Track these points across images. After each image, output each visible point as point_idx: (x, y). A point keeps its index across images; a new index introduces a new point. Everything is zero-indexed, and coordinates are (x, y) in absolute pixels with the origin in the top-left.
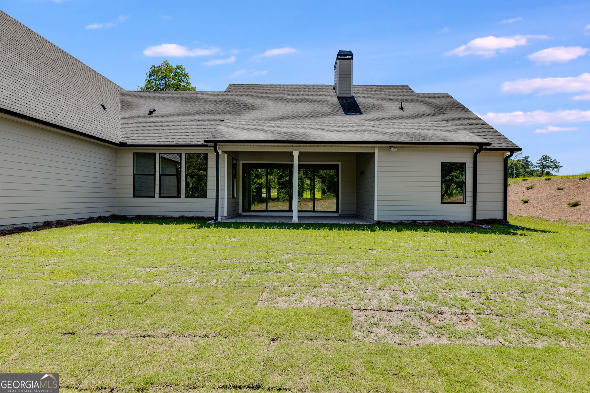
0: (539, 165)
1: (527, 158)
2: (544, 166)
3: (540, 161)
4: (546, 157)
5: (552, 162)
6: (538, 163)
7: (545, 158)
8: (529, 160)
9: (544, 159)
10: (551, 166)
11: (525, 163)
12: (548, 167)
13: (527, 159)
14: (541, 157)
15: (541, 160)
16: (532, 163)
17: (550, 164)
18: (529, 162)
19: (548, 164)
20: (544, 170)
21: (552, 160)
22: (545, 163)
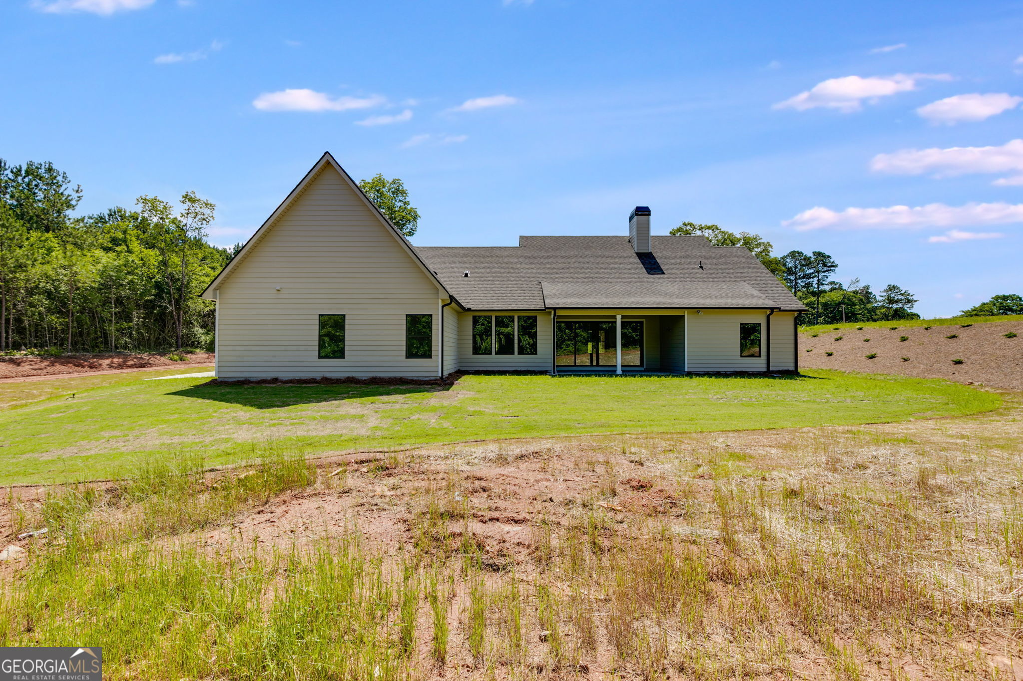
0: (884, 298)
1: (868, 287)
2: (891, 301)
3: (885, 294)
4: (894, 287)
5: (902, 295)
6: (882, 297)
7: (892, 288)
8: (870, 291)
9: (890, 290)
10: (902, 300)
11: (864, 296)
12: (897, 301)
13: (867, 289)
14: (885, 288)
15: (885, 291)
16: (874, 295)
17: (900, 297)
18: (871, 293)
19: (896, 298)
20: (891, 306)
21: (902, 292)
22: (892, 296)
